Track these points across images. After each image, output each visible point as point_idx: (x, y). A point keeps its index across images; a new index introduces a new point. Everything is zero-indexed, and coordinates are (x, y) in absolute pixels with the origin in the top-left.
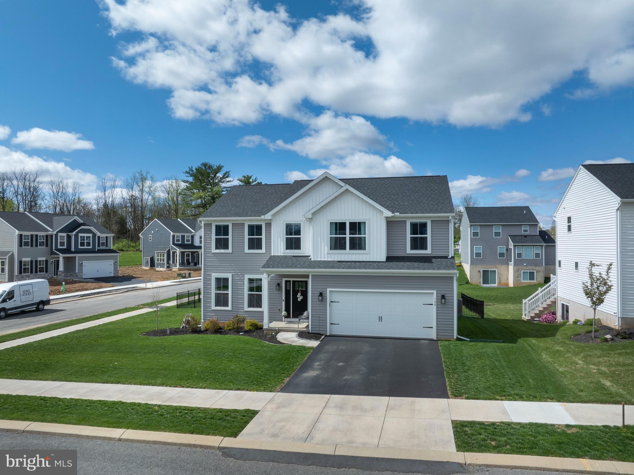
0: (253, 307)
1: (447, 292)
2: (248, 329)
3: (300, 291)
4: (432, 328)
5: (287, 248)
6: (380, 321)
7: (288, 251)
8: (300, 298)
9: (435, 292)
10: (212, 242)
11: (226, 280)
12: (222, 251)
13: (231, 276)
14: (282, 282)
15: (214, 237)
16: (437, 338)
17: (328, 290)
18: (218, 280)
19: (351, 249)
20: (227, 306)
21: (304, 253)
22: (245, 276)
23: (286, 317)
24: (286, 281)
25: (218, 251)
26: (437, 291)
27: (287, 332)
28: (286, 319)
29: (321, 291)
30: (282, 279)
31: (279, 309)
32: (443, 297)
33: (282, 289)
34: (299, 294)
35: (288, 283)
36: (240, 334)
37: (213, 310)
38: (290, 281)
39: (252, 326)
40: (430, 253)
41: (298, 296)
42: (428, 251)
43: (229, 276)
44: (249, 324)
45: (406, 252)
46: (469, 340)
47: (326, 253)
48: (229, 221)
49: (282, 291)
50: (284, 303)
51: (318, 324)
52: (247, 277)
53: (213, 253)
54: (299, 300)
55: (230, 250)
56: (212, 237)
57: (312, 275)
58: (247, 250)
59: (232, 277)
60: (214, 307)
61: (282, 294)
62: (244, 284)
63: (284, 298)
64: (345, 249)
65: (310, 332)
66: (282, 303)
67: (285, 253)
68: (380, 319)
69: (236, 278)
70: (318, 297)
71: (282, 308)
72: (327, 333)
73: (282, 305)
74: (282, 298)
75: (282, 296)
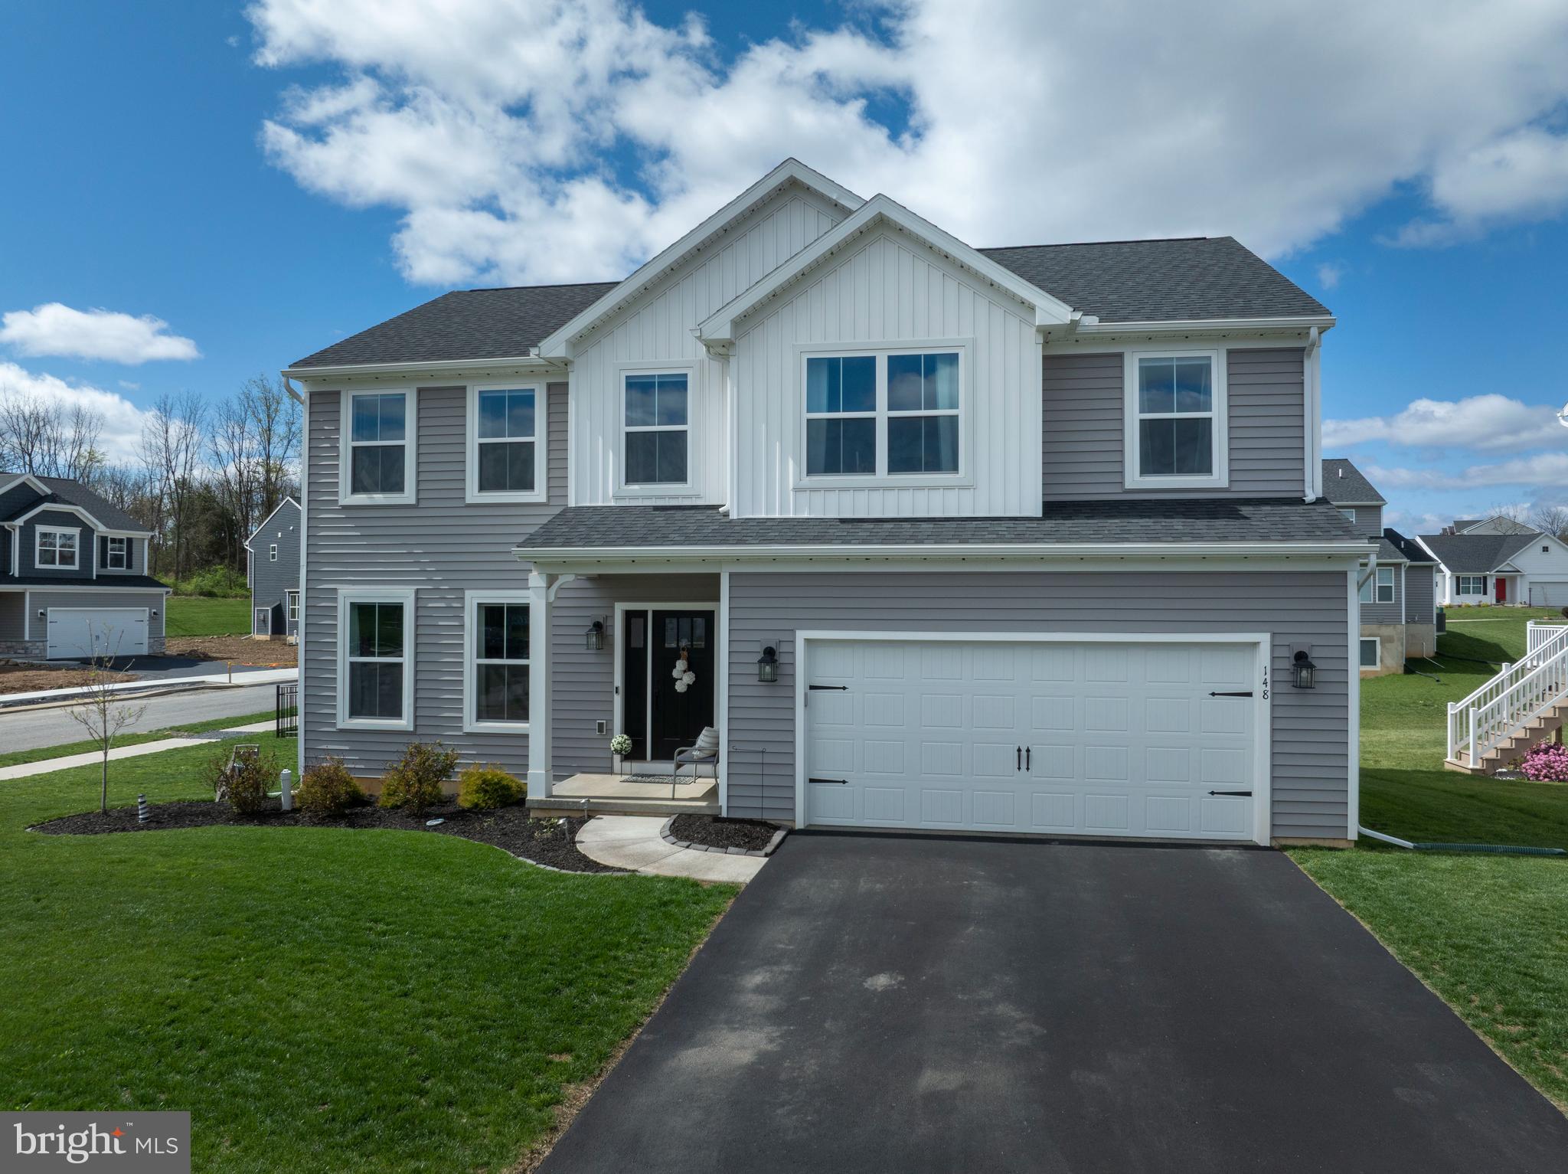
0: (497, 716)
1: (1315, 640)
2: (467, 805)
3: (683, 654)
4: (1249, 794)
5: (630, 478)
6: (1024, 766)
7: (635, 488)
8: (683, 679)
9: (1264, 639)
10: (341, 463)
11: (392, 613)
12: (379, 498)
13: (413, 596)
14: (613, 617)
15: (346, 442)
16: (1272, 838)
17: (801, 636)
18: (362, 612)
19: (894, 467)
20: (397, 713)
21: (698, 497)
22: (468, 594)
23: (627, 757)
24: (629, 615)
25: (362, 499)
26: (1274, 635)
27: (625, 814)
28: (627, 765)
29: (770, 638)
30: (613, 608)
31: (601, 725)
32: (1301, 659)
33: (612, 646)
34: (681, 665)
35: (637, 623)
36: (428, 823)
37: (342, 731)
38: (643, 614)
39: (486, 791)
40: (1225, 484)
41: (675, 674)
42: (1218, 478)
43: (404, 595)
44: (475, 782)
45: (1122, 483)
46: (1409, 844)
47: (791, 487)
48: (403, 378)
49: (612, 654)
50: (618, 701)
51: (758, 781)
52: (475, 598)
53: (345, 508)
54: (680, 687)
55: (408, 496)
56: (341, 445)
57: (731, 575)
58: (473, 494)
59: (417, 599)
60: (344, 720)
61: (612, 664)
62: (462, 626)
63: (618, 680)
64: (869, 467)
65: (724, 814)
66: (612, 702)
67: (623, 498)
68: (1024, 758)
69: (430, 605)
70: (755, 669)
71: (612, 720)
72: (794, 821)
73: (612, 711)
74: (612, 683)
75: (612, 673)
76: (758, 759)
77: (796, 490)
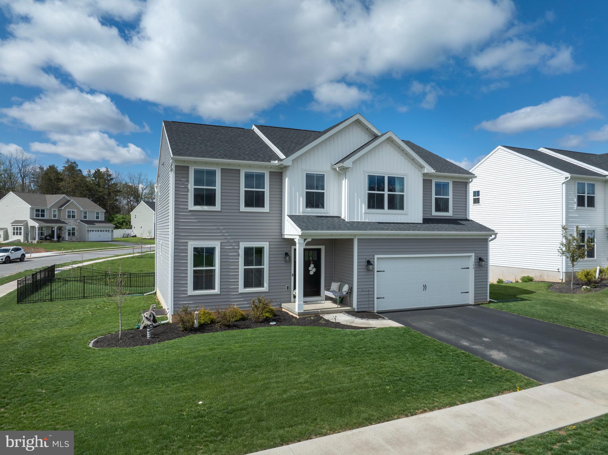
0: (251, 286)
1: (482, 255)
3: (312, 262)
4: (468, 292)
5: (307, 206)
6: (425, 290)
7: (309, 209)
8: (312, 270)
9: (473, 254)
10: (189, 194)
11: (211, 251)
12: (206, 208)
13: (219, 245)
14: (291, 251)
15: (191, 186)
16: (475, 302)
17: (376, 256)
18: (198, 251)
19: (389, 208)
20: (213, 288)
21: (327, 213)
22: (241, 243)
25: (198, 208)
26: (475, 253)
27: (331, 313)
29: (368, 258)
30: (291, 248)
31: (288, 287)
32: (481, 260)
33: (291, 260)
34: (312, 266)
36: (271, 323)
37: (190, 296)
40: (452, 215)
41: (310, 268)
42: (450, 214)
43: (216, 245)
45: (431, 214)
46: (496, 301)
47: (363, 212)
48: (217, 164)
49: (291, 263)
50: (293, 278)
52: (243, 245)
53: (191, 211)
54: (311, 273)
55: (218, 207)
56: (189, 187)
57: (358, 239)
58: (243, 208)
59: (221, 245)
60: (191, 292)
61: (291, 266)
62: (239, 255)
63: (293, 272)
64: (383, 207)
65: (356, 310)
66: (291, 279)
67: (305, 213)
68: (425, 287)
69: (226, 248)
70: (364, 267)
71: (291, 285)
72: (374, 310)
73: (291, 282)
74: (291, 273)
75: (291, 270)
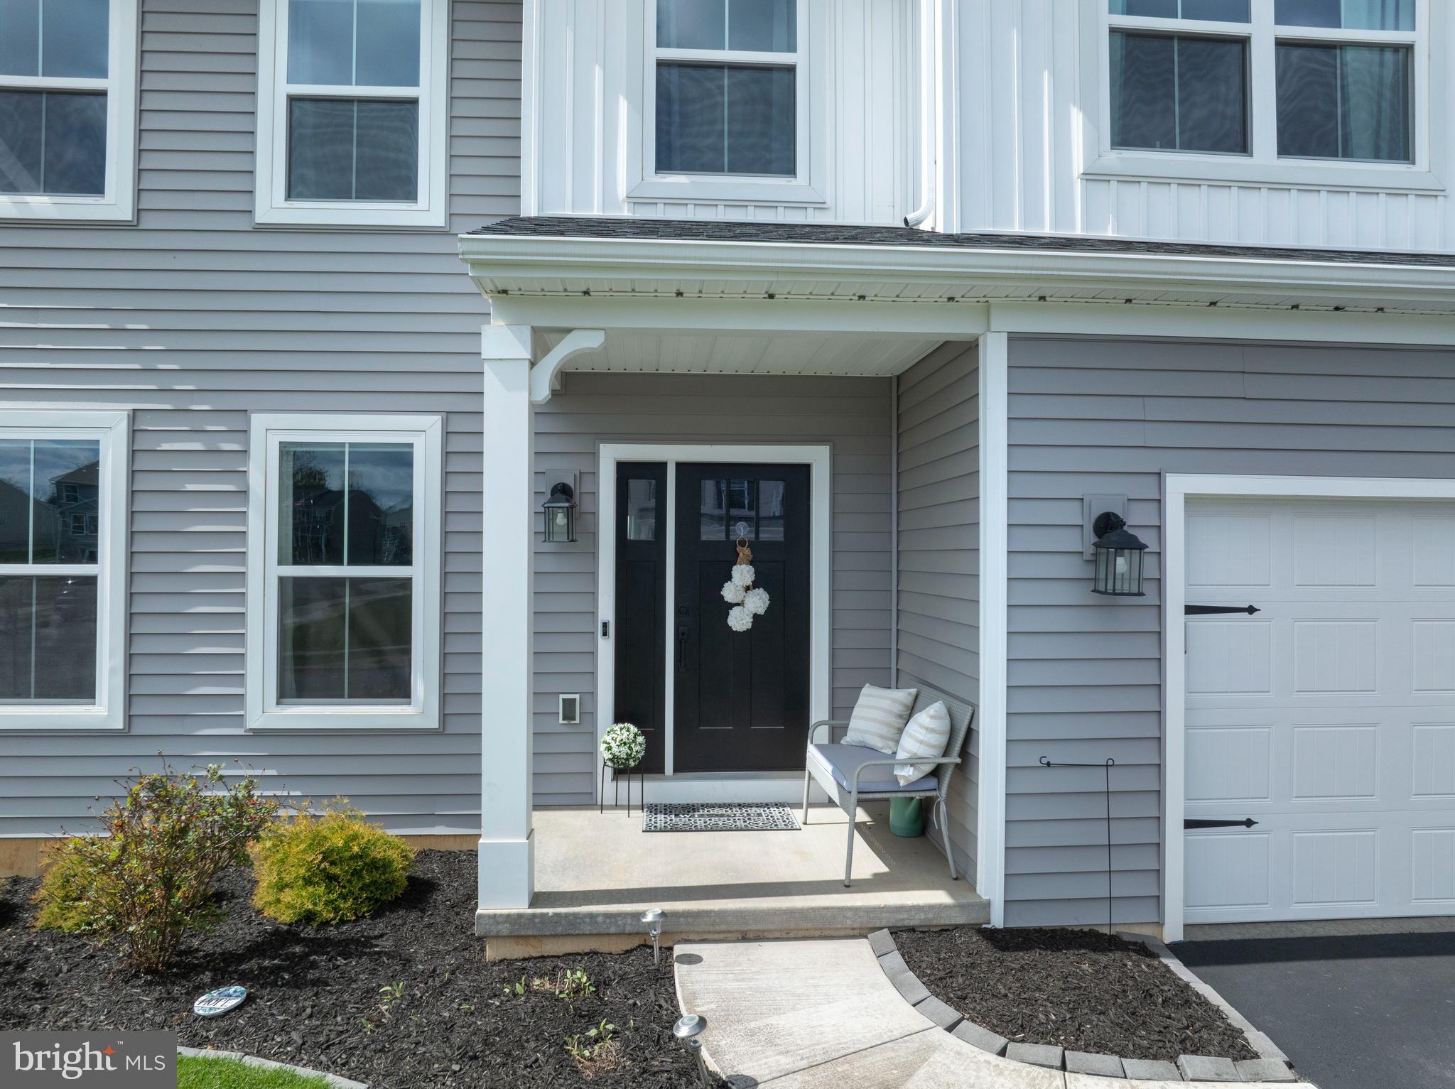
0: (330, 691)
2: (286, 917)
3: (744, 552)
5: (665, 162)
7: (679, 182)
8: (745, 604)
13: (122, 427)
14: (595, 474)
20: (83, 691)
22: (259, 422)
23: (622, 770)
24: (626, 471)
28: (635, 788)
29: (1108, 494)
30: (595, 455)
31: (569, 706)
33: (594, 535)
34: (742, 574)
35: (638, 487)
36: (203, 1003)
38: (655, 470)
39: (331, 878)
41: (729, 592)
43: (100, 424)
44: (300, 858)
49: (594, 555)
50: (606, 650)
52: (274, 432)
54: (739, 621)
55: (114, 201)
57: (1012, 340)
58: (272, 203)
59: (133, 433)
61: (593, 574)
62: (244, 493)
63: (606, 609)
64: (1241, 143)
65: (997, 920)
66: (593, 654)
67: (651, 202)
69: (165, 447)
70: (1073, 568)
71: (593, 694)
72: (1160, 924)
73: (593, 674)
74: (594, 613)
75: (594, 594)
76: (1096, 782)
77: (1090, 177)
